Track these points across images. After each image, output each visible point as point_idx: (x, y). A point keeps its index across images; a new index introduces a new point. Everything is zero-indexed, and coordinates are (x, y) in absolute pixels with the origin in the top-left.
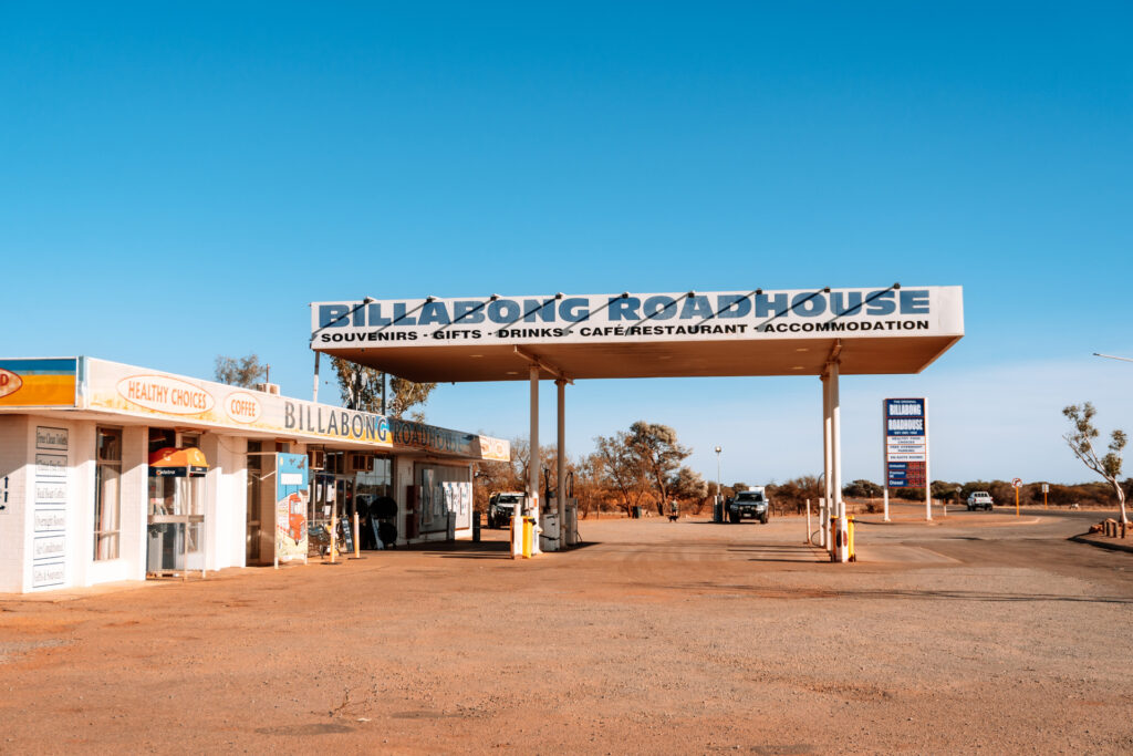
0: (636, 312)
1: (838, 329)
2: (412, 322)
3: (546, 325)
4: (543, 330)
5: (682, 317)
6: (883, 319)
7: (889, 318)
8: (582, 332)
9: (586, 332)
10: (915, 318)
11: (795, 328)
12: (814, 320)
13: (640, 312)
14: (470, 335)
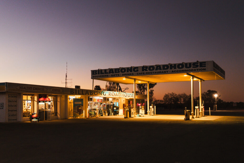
0: (147, 69)
1: (187, 71)
2: (107, 73)
3: (131, 73)
4: (130, 74)
5: (156, 70)
6: (196, 68)
7: (197, 68)
8: (137, 74)
9: (138, 74)
10: (203, 68)
11: (178, 71)
12: (181, 69)
13: (148, 69)
14: (117, 75)
